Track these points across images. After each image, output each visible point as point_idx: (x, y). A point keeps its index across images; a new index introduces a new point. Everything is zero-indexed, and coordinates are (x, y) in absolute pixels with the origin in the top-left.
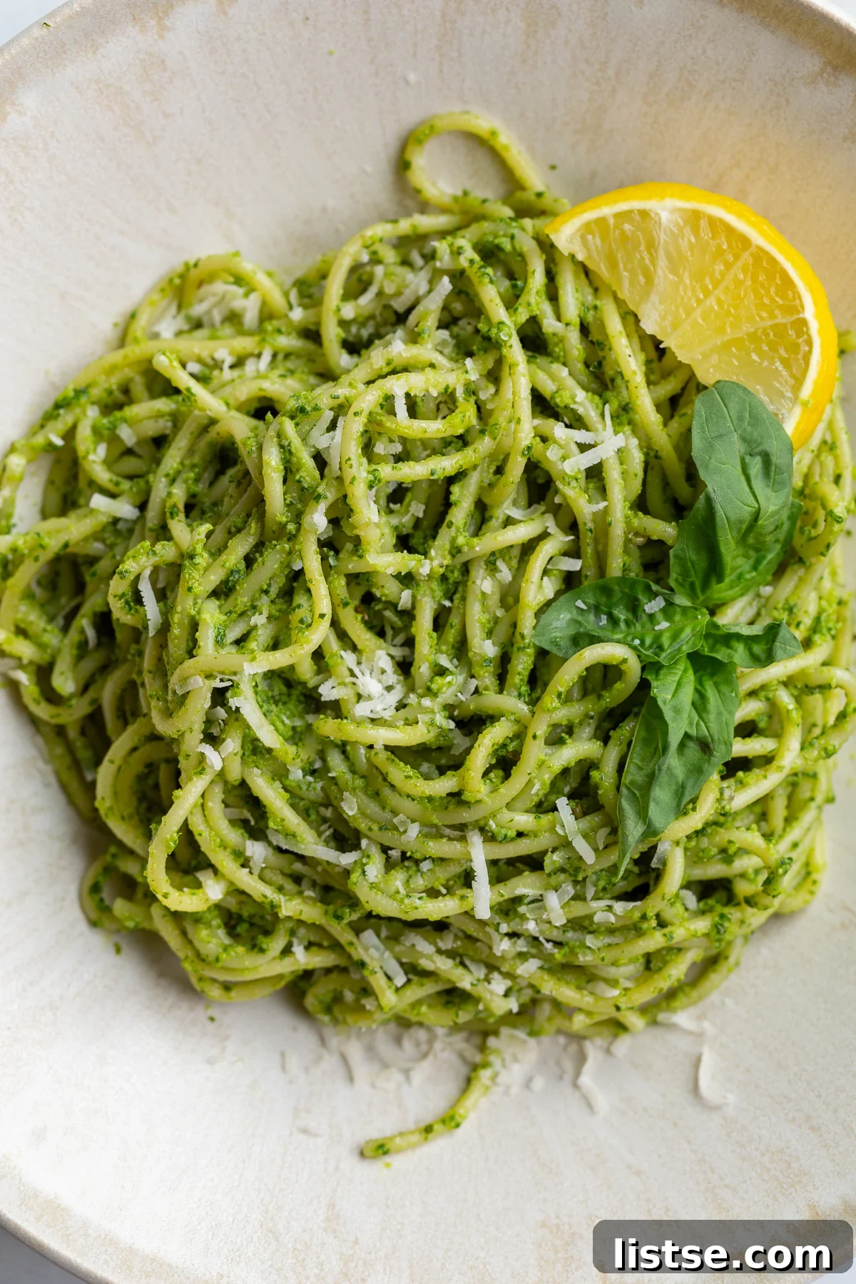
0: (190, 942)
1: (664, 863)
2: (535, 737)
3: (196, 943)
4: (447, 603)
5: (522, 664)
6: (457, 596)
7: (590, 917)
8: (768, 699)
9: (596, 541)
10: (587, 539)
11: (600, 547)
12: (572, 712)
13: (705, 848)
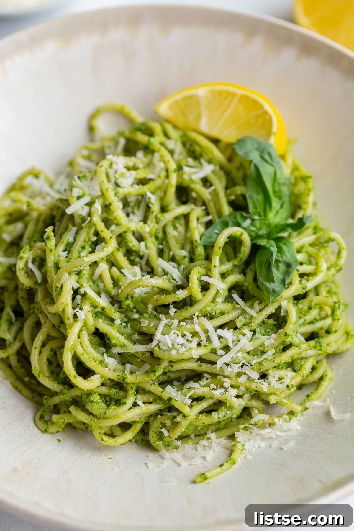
0: (91, 414)
1: (287, 312)
2: (215, 267)
3: (93, 412)
4: (161, 246)
5: (200, 251)
6: (164, 243)
7: (263, 345)
8: (306, 252)
9: (215, 205)
10: (211, 206)
11: (218, 207)
12: (228, 266)
13: (302, 308)
